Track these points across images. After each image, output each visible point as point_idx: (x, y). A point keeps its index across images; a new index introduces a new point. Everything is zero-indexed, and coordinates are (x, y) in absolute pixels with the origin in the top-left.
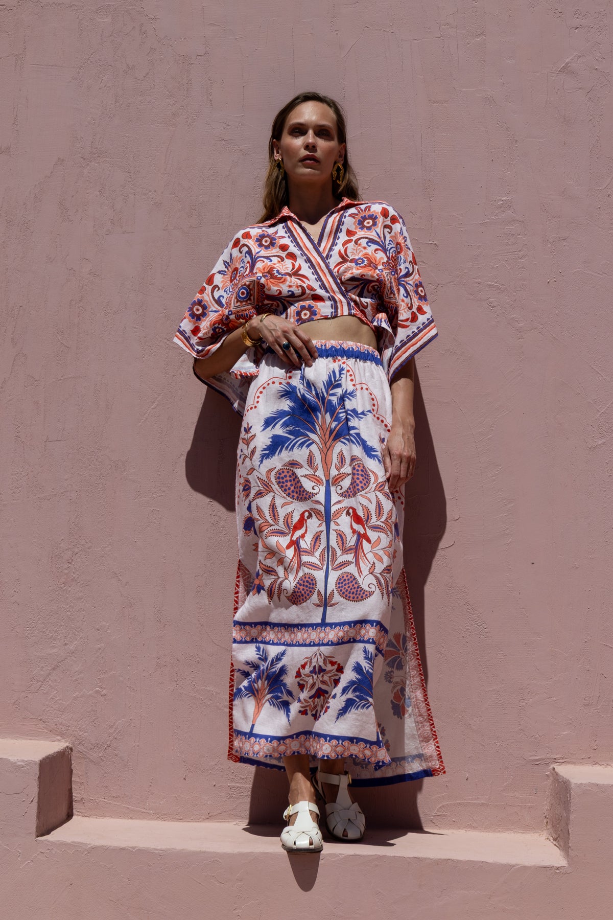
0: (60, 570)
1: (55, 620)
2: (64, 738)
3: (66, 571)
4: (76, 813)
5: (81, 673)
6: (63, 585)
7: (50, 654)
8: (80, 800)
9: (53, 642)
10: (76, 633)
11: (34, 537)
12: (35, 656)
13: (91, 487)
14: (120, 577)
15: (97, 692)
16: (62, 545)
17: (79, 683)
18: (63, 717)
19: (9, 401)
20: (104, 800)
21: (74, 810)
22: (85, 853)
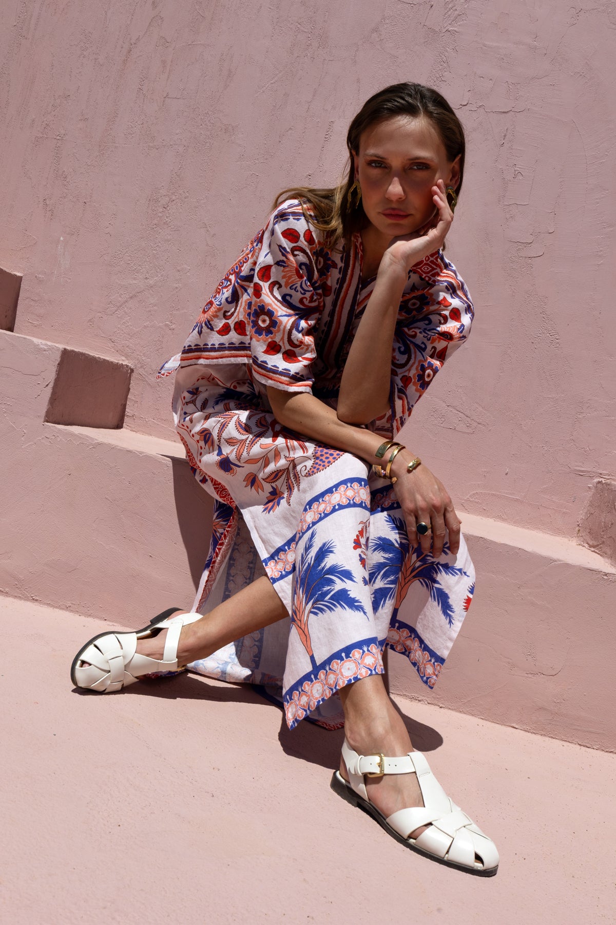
0: (155, 213)
1: (141, 255)
2: (128, 360)
3: (160, 215)
4: (126, 426)
5: (155, 305)
6: (155, 226)
7: (131, 284)
8: (131, 415)
9: (136, 274)
10: (158, 270)
11: (137, 180)
12: (117, 283)
13: (199, 144)
14: (208, 228)
15: (167, 325)
16: (161, 191)
17: (151, 315)
18: (130, 341)
19: (139, 57)
20: (154, 421)
21: (124, 424)
22: (91, 447)
